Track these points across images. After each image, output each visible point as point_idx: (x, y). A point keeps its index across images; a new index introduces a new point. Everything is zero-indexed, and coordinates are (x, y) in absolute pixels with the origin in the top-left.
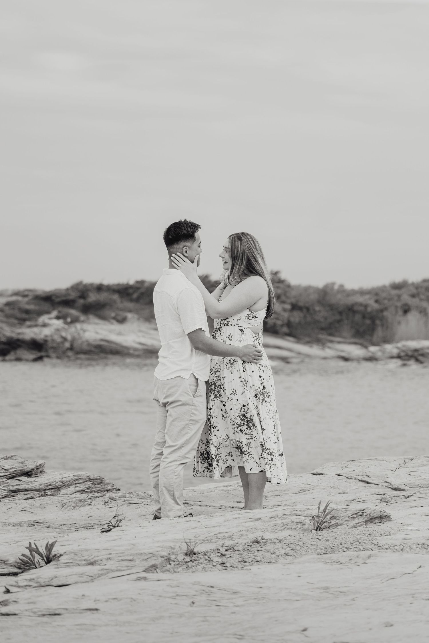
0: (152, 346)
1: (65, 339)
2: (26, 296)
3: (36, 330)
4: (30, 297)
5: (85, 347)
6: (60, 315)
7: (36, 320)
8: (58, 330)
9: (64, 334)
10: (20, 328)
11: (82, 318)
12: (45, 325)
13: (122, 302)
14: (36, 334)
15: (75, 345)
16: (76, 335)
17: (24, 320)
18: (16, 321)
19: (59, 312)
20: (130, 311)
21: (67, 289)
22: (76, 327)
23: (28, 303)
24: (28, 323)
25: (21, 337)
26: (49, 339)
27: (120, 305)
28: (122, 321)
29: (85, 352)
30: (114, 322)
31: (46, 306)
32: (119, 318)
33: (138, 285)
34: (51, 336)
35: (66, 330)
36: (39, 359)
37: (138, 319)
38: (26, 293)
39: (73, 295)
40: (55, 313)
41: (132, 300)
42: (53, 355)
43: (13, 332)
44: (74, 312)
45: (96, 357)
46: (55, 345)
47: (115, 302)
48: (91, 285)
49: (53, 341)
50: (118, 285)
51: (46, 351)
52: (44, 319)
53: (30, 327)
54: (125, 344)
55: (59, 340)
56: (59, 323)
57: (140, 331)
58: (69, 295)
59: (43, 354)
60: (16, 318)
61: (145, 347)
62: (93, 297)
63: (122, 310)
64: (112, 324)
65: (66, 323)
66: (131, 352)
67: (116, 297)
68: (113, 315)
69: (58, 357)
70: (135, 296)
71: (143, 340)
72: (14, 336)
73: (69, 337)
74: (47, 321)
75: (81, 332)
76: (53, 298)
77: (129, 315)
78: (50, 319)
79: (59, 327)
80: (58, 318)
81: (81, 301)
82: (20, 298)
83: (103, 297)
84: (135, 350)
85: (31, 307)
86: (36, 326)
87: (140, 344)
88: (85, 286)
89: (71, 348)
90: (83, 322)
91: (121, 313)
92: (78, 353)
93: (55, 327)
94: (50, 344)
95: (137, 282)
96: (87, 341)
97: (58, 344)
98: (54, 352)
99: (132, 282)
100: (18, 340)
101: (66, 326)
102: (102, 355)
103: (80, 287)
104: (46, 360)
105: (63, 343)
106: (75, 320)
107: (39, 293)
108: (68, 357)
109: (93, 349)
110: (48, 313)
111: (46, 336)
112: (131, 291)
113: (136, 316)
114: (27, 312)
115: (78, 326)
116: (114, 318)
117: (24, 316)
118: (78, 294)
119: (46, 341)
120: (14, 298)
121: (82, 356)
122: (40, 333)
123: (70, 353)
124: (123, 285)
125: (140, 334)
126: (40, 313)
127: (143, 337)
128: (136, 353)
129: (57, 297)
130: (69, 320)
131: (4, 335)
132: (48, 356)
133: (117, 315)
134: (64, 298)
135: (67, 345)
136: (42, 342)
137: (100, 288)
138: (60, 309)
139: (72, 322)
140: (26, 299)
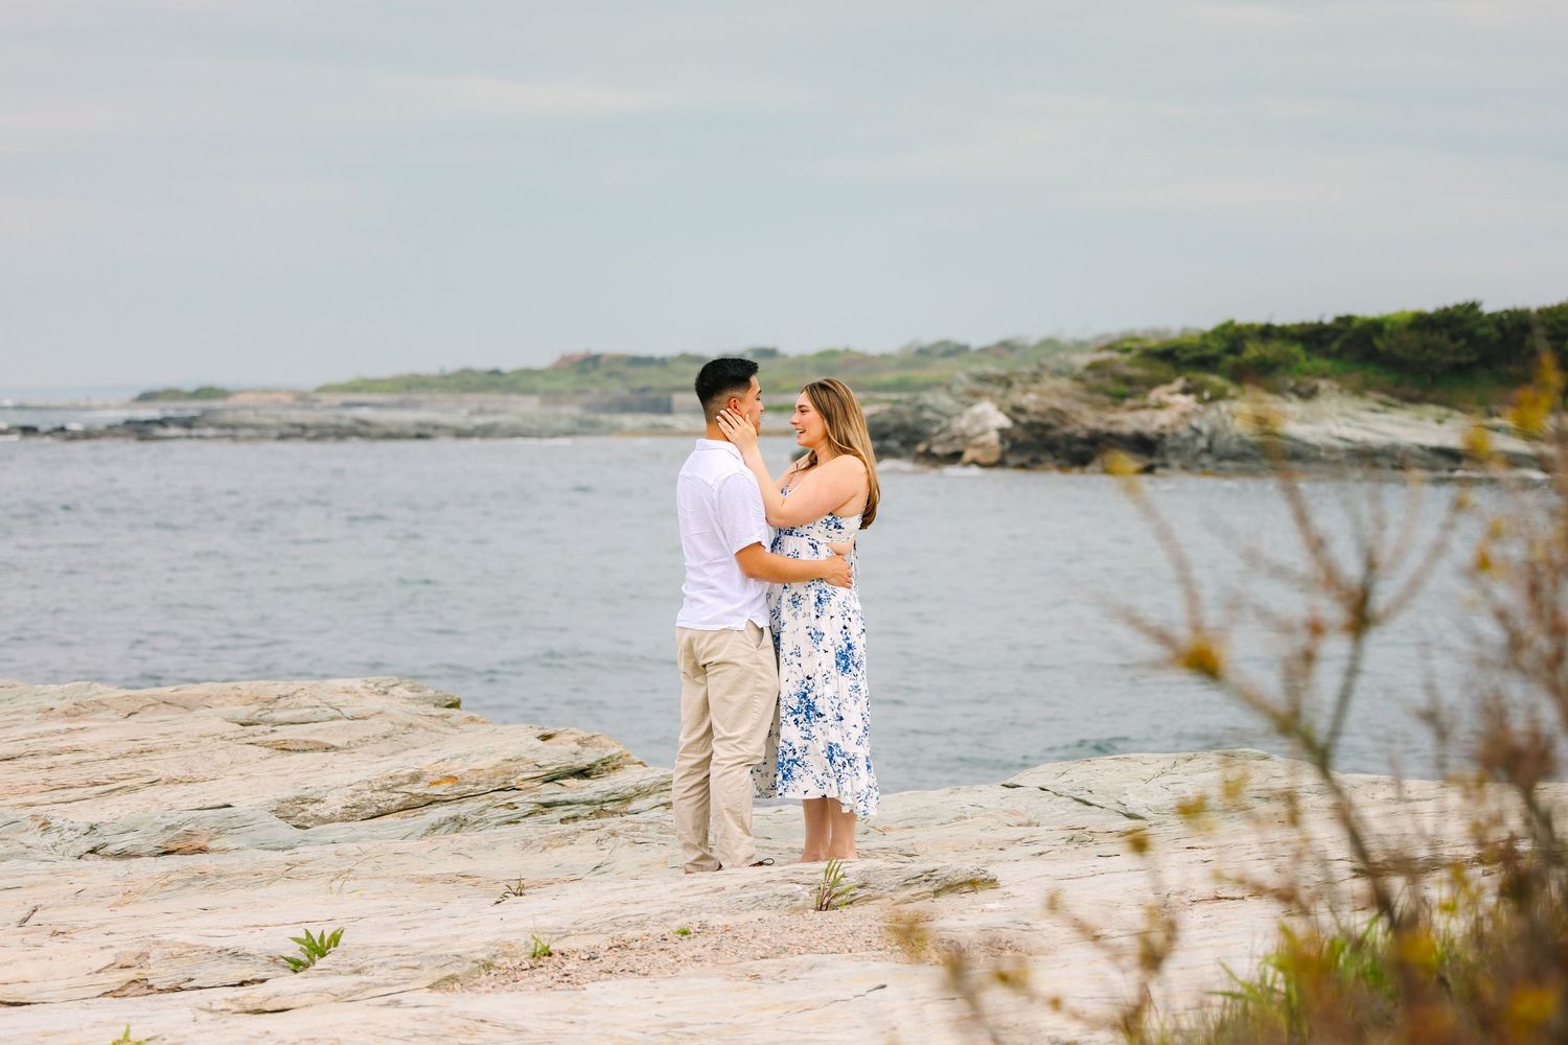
0: (1364, 442)
1: (1198, 432)
2: (1127, 351)
3: (1143, 415)
4: (1134, 353)
5: (1234, 447)
6: (1190, 386)
7: (1145, 397)
8: (1184, 415)
9: (1195, 423)
10: (1114, 412)
11: (1232, 390)
12: (1161, 406)
13: (1308, 359)
14: (1142, 422)
15: (1216, 443)
16: (1220, 426)
17: (1123, 397)
18: (1106, 400)
19: (1188, 380)
20: (1325, 376)
21: (1204, 336)
22: (1219, 410)
23: (1130, 364)
24: (1129, 402)
25: (1115, 429)
26: (1168, 431)
27: (1307, 366)
28: (1309, 395)
29: (1235, 457)
30: (1293, 397)
31: (1163, 369)
32: (1303, 389)
33: (1341, 326)
34: (1172, 426)
35: (1200, 414)
36: (1149, 470)
37: (1340, 391)
38: (1127, 345)
39: (1216, 347)
40: (1179, 383)
41: (1328, 355)
42: (1175, 463)
43: (1100, 419)
44: (1216, 380)
45: (1254, 466)
46: (1178, 443)
47: (1295, 359)
48: (1251, 327)
49: (1176, 435)
50: (1303, 325)
51: (1162, 455)
52: (1159, 393)
53: (1133, 409)
54: (1311, 440)
55: (1185, 433)
56: (1186, 402)
57: (1343, 414)
58: (1207, 346)
59: (1156, 461)
60: (1108, 394)
61: (1349, 445)
62: (1253, 351)
63: (1307, 374)
64: (1290, 401)
65: (1202, 401)
66: (1323, 454)
67: (1297, 349)
68: (1291, 383)
69: (1185, 468)
70: (1335, 346)
71: (1347, 432)
72: (1102, 427)
73: (1206, 429)
74: (1165, 398)
75: (1229, 419)
76: (1178, 353)
77: (1323, 384)
78: (1172, 393)
79: (1187, 409)
80: (1185, 391)
81: (1231, 358)
82: (1115, 355)
83: (1272, 349)
84: (1332, 450)
85: (1137, 372)
86: (1144, 407)
87: (1341, 439)
88: (1239, 329)
89: (1209, 450)
90: (1233, 398)
91: (1306, 379)
92: (1221, 458)
93: (1179, 409)
94: (1169, 443)
95: (1339, 320)
96: (1239, 436)
97: (1185, 440)
98: (1177, 457)
99: (1328, 320)
100: (1110, 435)
101: (1201, 408)
102: (1266, 462)
103: (1230, 331)
104: (1159, 471)
105: (1193, 439)
106: (1219, 396)
107: (1153, 343)
108: (1203, 466)
109: (1249, 450)
110: (1168, 382)
111: (1163, 427)
112: (1326, 336)
113: (1336, 386)
114: (1128, 381)
115: (1223, 406)
116: (1294, 390)
117: (1124, 389)
118: (1224, 345)
119: (1162, 436)
120: (1104, 356)
121: (1228, 464)
122: (1152, 421)
123: (1206, 459)
124: (1311, 325)
125: (1342, 420)
126: (1152, 384)
127: (1348, 425)
128: (1333, 457)
129: (1185, 351)
130: (1206, 395)
131: (1083, 426)
132: (1165, 466)
133: (1298, 384)
134: (1197, 354)
135: (1202, 443)
136: (1154, 437)
137: (1266, 333)
138: (1190, 374)
139: (1212, 399)
140: (1127, 357)
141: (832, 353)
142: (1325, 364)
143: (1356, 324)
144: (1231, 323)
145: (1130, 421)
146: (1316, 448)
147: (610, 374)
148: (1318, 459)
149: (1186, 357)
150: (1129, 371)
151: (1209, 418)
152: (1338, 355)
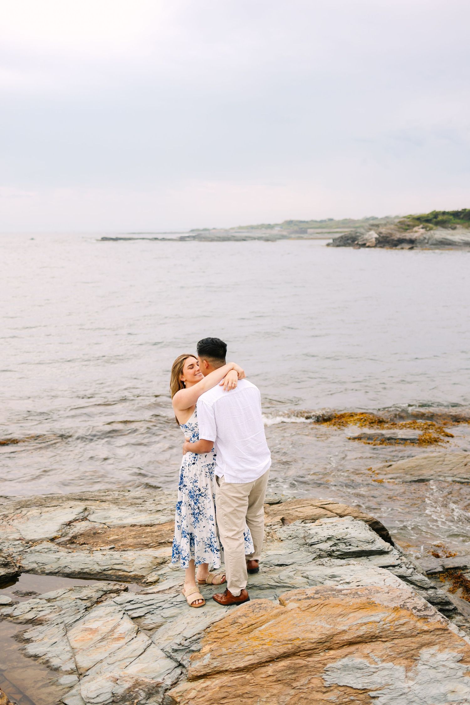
141: (346, 220)
142: (459, 221)
143: (467, 211)
144: (435, 211)
145: (408, 235)
146: (455, 242)
147: (295, 225)
148: (456, 245)
149: (423, 219)
150: (409, 223)
151: (428, 234)
152: (462, 218)
